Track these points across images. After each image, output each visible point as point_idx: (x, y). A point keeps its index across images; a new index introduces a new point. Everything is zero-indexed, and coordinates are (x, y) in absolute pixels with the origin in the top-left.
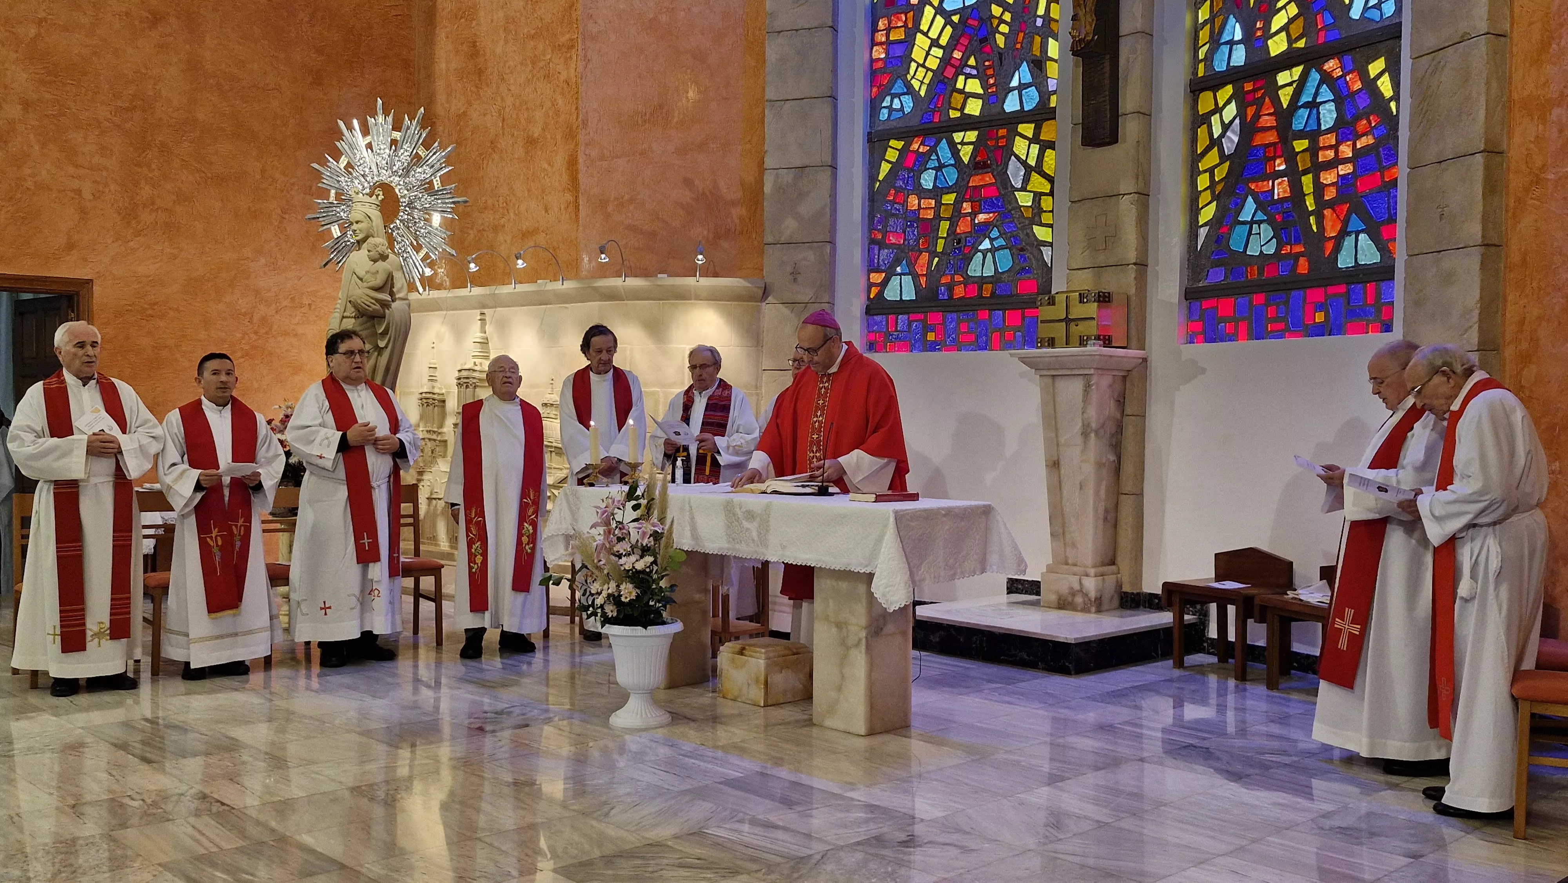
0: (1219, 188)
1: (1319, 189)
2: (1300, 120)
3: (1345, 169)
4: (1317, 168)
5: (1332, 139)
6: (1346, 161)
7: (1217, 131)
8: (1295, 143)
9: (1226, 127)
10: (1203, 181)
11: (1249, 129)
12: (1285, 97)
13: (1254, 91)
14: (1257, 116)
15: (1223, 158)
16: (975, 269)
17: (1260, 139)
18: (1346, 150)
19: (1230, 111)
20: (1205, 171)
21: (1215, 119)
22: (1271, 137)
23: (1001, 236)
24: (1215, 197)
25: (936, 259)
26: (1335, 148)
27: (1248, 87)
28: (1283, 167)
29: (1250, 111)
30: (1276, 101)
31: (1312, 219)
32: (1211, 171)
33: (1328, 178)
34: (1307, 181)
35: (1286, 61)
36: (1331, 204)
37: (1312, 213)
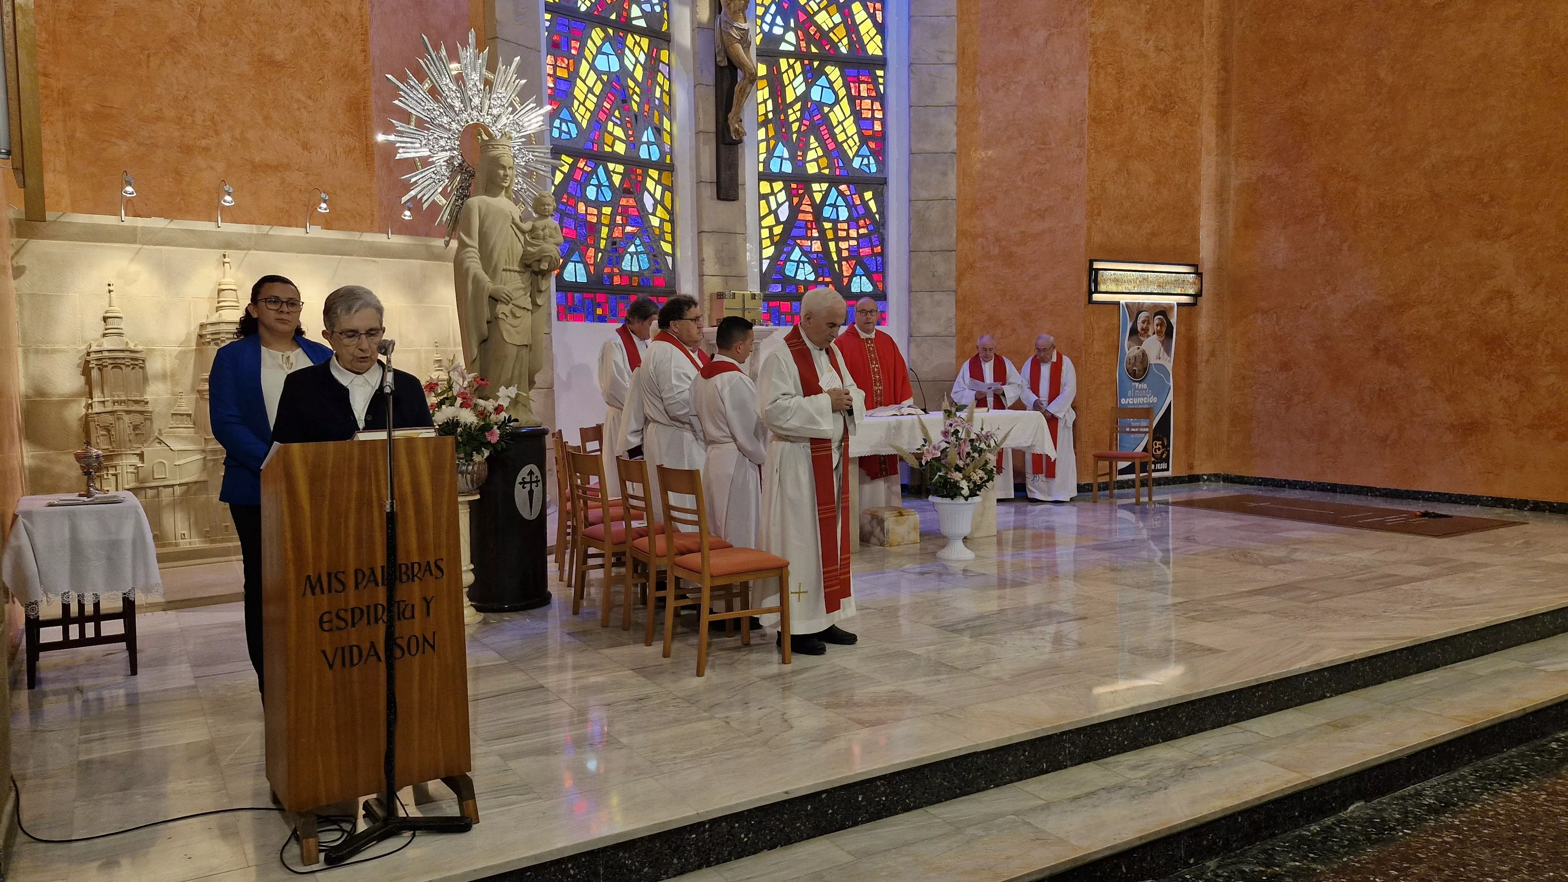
0: (776, 239)
1: (839, 251)
2: (827, 212)
3: (854, 243)
4: (837, 239)
5: (845, 226)
6: (853, 239)
7: (774, 206)
8: (824, 224)
9: (779, 205)
10: (765, 233)
11: (795, 210)
12: (818, 197)
13: (797, 189)
14: (800, 203)
15: (778, 222)
16: (626, 265)
17: (801, 216)
18: (853, 233)
19: (782, 197)
20: (766, 227)
21: (772, 198)
22: (810, 217)
23: (642, 244)
24: (773, 243)
25: (600, 255)
26: (847, 231)
27: (794, 186)
28: (817, 235)
29: (796, 200)
30: (812, 199)
31: (836, 265)
32: (771, 228)
33: (843, 245)
34: (832, 245)
35: (819, 178)
36: (846, 259)
37: (836, 262)
